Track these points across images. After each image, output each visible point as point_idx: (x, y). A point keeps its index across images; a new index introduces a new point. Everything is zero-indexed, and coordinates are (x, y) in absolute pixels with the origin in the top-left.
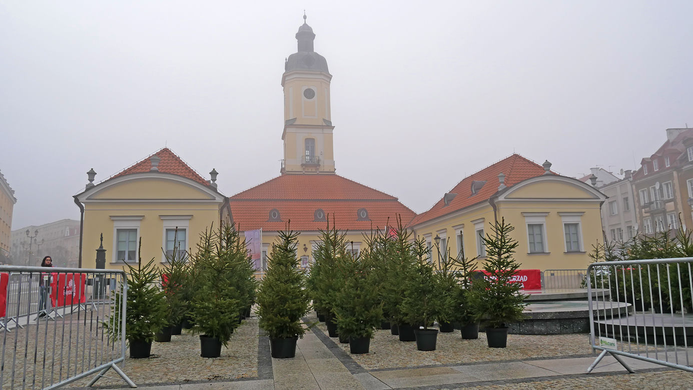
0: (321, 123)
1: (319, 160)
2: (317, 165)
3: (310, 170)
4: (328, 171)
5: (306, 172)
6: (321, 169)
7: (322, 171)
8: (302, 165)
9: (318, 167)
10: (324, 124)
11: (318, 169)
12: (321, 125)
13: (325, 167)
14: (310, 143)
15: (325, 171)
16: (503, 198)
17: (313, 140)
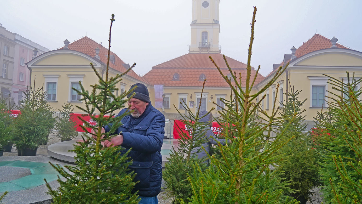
0: (212, 22)
1: (209, 45)
2: (208, 47)
3: (204, 51)
4: (215, 51)
5: (201, 52)
6: (211, 50)
7: (211, 51)
8: (199, 48)
9: (208, 49)
10: (214, 23)
11: (209, 50)
12: (212, 23)
13: (213, 49)
14: (205, 35)
15: (213, 51)
16: (293, 65)
17: (206, 33)
